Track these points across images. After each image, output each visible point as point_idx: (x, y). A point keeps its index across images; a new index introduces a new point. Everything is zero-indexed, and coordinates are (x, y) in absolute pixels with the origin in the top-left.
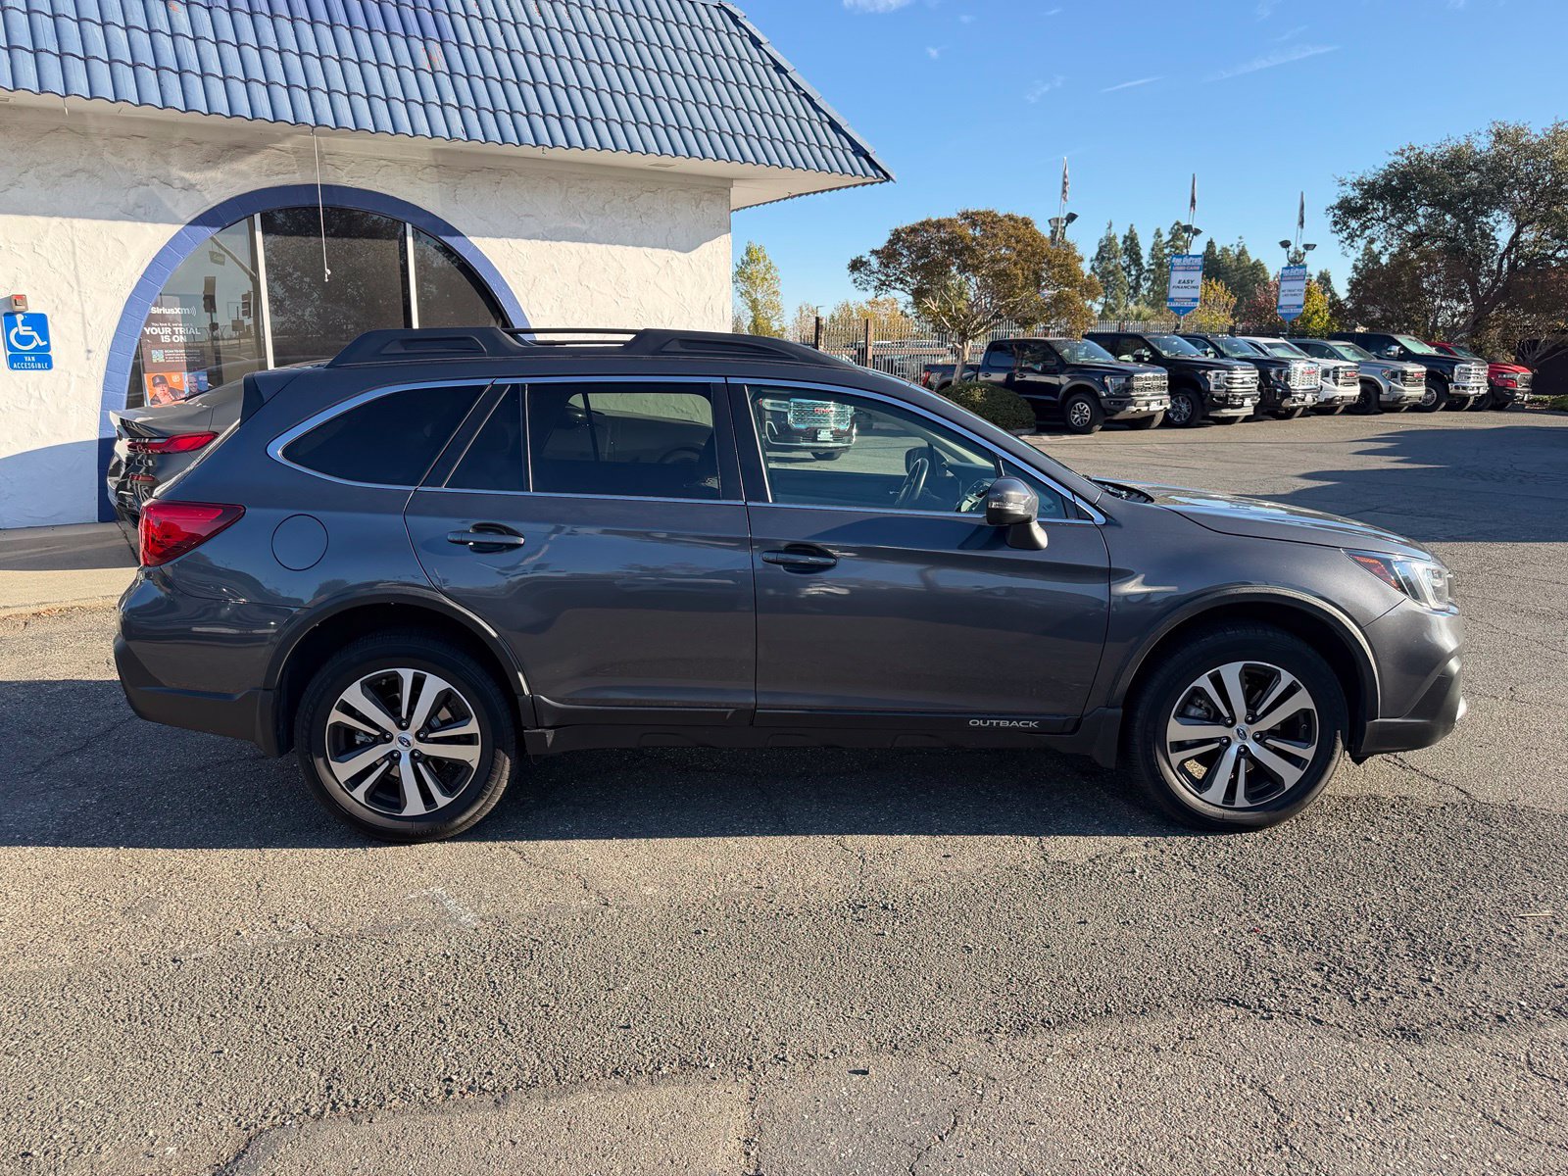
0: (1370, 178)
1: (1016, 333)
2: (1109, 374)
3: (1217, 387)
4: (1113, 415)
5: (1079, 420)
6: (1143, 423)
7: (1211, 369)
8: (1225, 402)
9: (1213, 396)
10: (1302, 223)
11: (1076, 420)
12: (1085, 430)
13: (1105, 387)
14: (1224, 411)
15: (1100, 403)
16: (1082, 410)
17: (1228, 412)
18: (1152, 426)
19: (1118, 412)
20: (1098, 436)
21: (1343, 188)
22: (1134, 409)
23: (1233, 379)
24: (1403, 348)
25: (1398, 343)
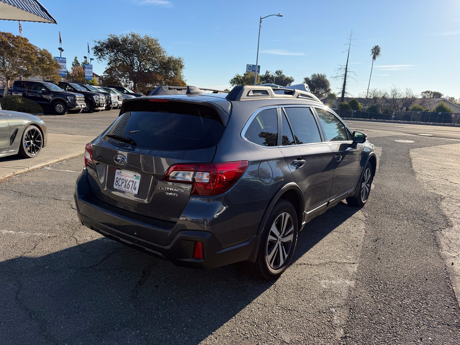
0: (102, 41)
1: (23, 79)
2: (68, 95)
3: (97, 101)
4: (70, 109)
5: (59, 110)
6: (77, 111)
7: (94, 95)
8: (99, 105)
9: (96, 103)
10: (89, 52)
11: (58, 110)
12: (62, 114)
13: (67, 100)
14: (99, 108)
15: (67, 105)
16: (59, 107)
17: (100, 108)
18: (80, 112)
19: (72, 108)
20: (66, 116)
21: (95, 43)
22: (78, 107)
23: (100, 98)
24: (127, 91)
25: (126, 90)
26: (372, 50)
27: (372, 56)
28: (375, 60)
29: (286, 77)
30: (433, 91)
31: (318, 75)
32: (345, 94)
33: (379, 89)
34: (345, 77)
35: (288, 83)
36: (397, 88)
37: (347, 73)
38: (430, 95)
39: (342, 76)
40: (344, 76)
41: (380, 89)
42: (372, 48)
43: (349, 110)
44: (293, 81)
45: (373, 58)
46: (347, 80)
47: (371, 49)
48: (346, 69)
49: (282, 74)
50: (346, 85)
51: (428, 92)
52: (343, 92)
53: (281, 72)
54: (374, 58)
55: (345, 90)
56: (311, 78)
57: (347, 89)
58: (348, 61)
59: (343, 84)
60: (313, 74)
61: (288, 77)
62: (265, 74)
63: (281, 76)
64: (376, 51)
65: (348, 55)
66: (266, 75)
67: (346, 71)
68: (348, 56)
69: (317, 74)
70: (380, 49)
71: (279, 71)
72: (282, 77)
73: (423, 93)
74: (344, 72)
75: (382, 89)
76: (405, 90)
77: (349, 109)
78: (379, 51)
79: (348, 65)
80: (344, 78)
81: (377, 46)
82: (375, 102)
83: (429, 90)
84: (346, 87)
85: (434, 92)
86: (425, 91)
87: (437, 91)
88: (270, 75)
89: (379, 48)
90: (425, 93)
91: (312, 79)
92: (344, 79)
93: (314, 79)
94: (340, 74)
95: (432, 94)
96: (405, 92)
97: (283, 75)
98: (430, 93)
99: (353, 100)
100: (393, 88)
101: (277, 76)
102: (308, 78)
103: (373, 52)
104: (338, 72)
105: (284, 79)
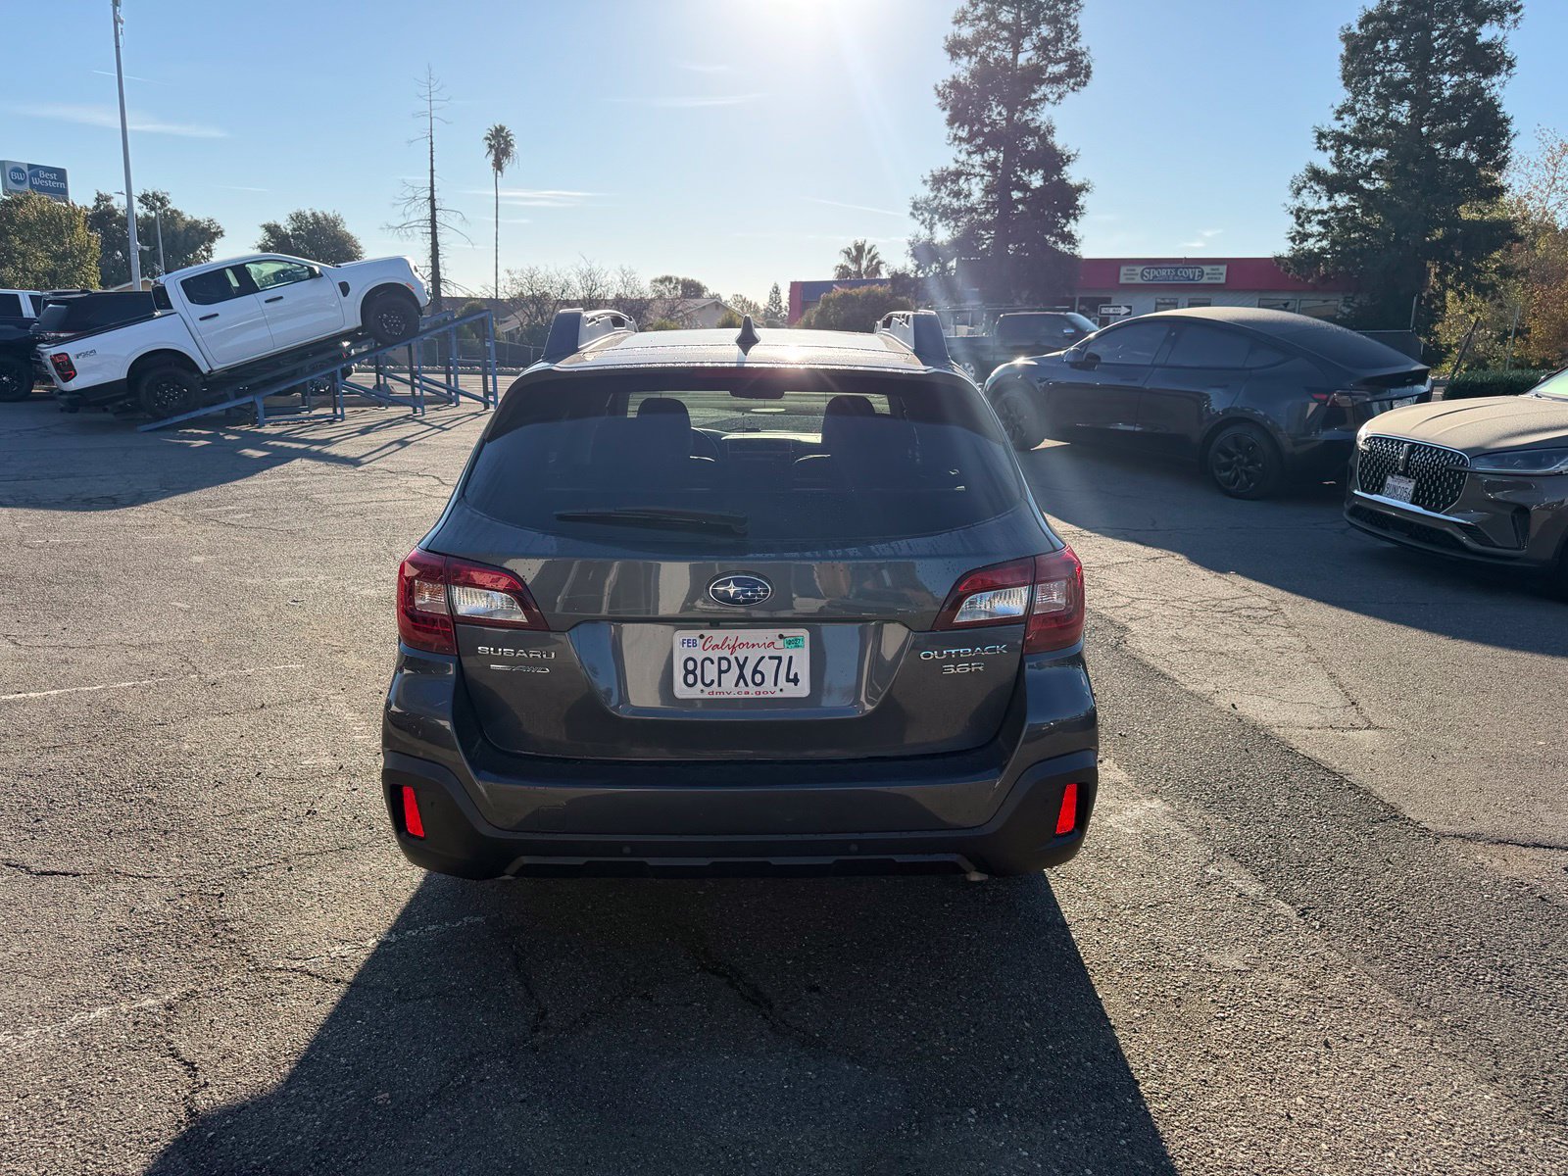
26: (487, 139)
27: (491, 158)
28: (502, 172)
29: (189, 219)
30: (681, 277)
31: (313, 214)
32: (442, 286)
33: (542, 269)
34: (434, 227)
35: (203, 243)
36: (595, 266)
37: (438, 213)
38: (674, 288)
39: (421, 223)
40: (428, 223)
41: (547, 270)
42: (487, 133)
43: (469, 340)
44: (220, 233)
45: (494, 165)
46: (440, 239)
47: (485, 136)
48: (432, 199)
49: (169, 206)
50: (440, 256)
51: (669, 279)
52: (436, 279)
53: (163, 203)
54: (498, 165)
55: (439, 273)
56: (290, 228)
57: (444, 269)
58: (435, 173)
59: (430, 252)
60: (293, 211)
61: (195, 218)
62: (91, 204)
63: (166, 215)
64: (500, 146)
65: (432, 152)
66: (97, 207)
67: (433, 209)
68: (432, 155)
69: (308, 213)
70: (510, 137)
71: (154, 194)
72: (174, 218)
73: (655, 281)
74: (428, 211)
75: (552, 270)
76: (617, 273)
77: (466, 337)
78: (508, 144)
79: (435, 188)
80: (430, 230)
81: (502, 129)
82: (540, 312)
83: (670, 274)
84: (440, 261)
85: (684, 280)
86: (659, 277)
87: (690, 276)
88: (116, 207)
89: (508, 136)
90: (662, 281)
91: (294, 230)
92: (430, 236)
93: (300, 228)
94: (414, 217)
95: (680, 287)
96: (618, 279)
97: (175, 211)
98: (674, 282)
99: (473, 305)
100: (584, 267)
101: (148, 213)
102: (277, 227)
103: (491, 146)
104: (408, 209)
105: (181, 226)
